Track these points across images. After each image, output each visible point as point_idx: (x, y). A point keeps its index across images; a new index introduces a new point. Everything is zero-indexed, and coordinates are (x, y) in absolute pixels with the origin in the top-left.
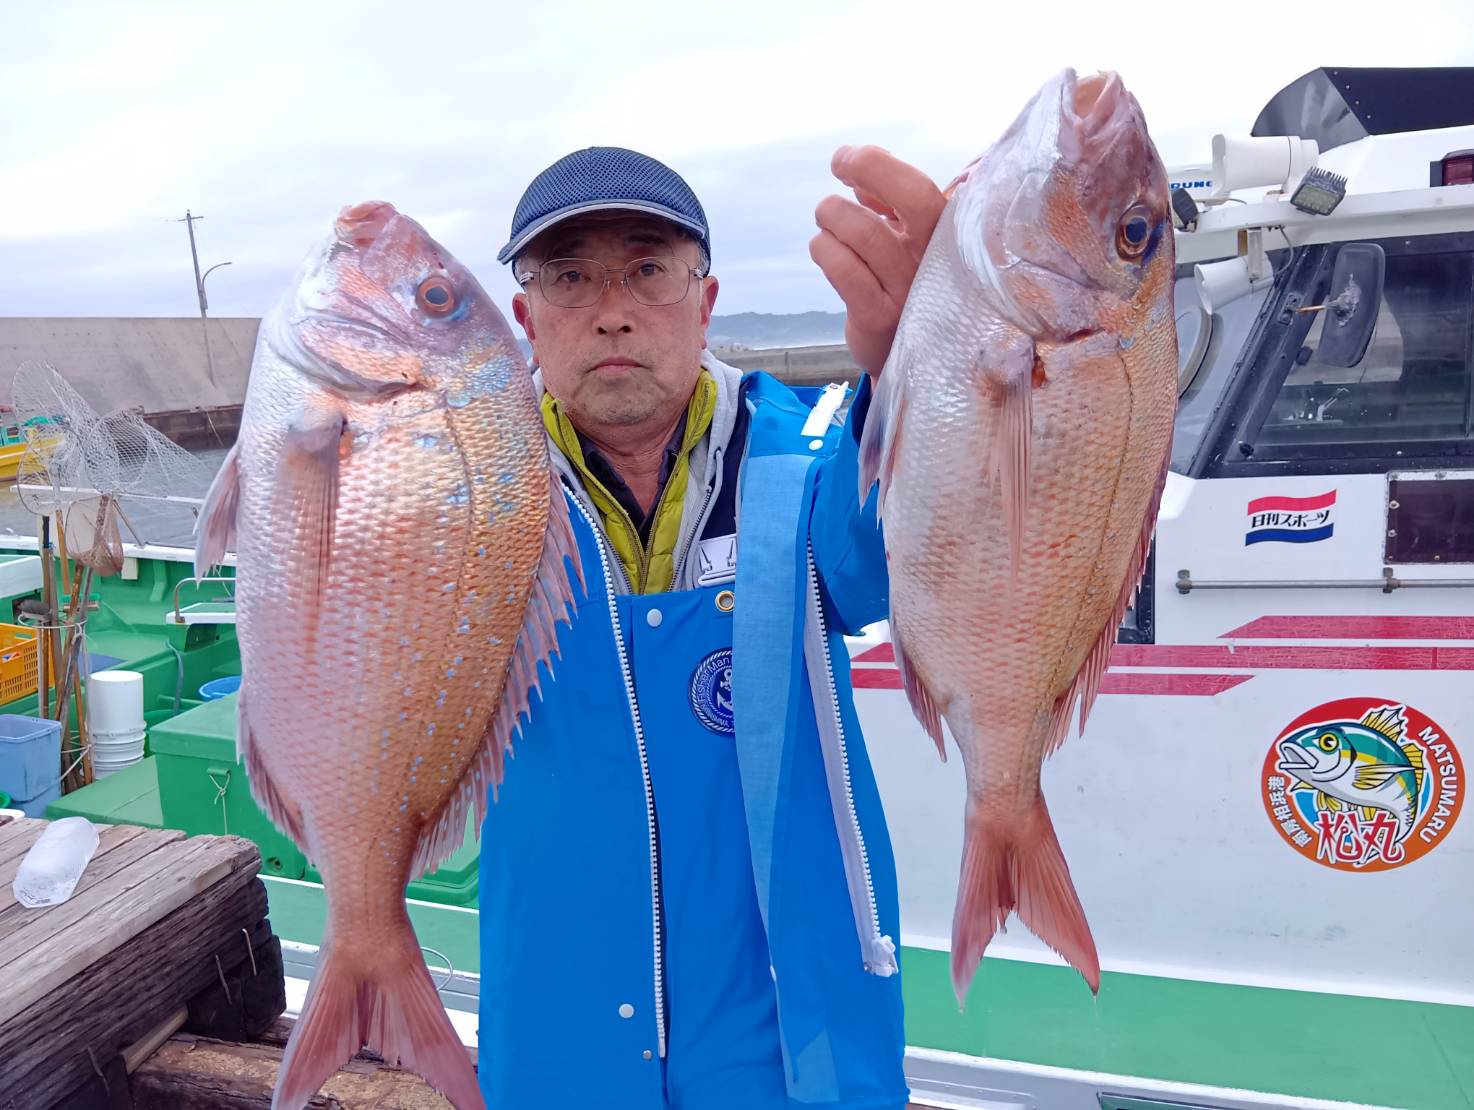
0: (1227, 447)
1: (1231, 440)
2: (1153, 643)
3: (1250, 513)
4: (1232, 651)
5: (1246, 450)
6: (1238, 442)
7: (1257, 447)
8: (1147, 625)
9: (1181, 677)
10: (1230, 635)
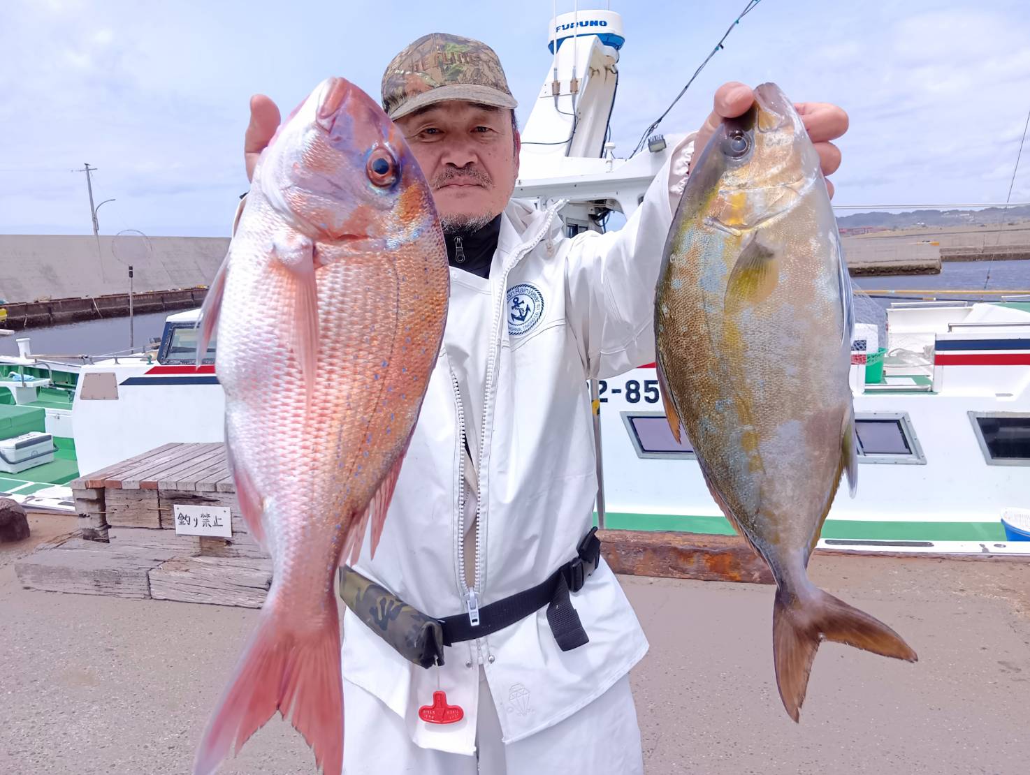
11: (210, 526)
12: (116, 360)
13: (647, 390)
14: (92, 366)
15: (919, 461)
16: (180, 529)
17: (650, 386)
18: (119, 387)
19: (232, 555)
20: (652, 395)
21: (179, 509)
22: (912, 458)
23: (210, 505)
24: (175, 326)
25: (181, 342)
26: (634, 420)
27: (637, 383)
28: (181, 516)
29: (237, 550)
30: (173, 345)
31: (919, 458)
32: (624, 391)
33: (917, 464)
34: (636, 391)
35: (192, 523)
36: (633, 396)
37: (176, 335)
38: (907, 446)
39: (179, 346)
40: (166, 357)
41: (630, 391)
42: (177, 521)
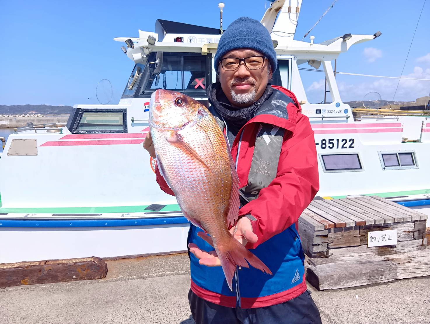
0: (140, 92)
1: (140, 90)
2: (127, 133)
3: (145, 105)
4: (143, 134)
5: (143, 92)
6: (142, 90)
7: (145, 92)
8: (126, 129)
9: (133, 140)
10: (142, 131)
11: (386, 240)
12: (36, 131)
13: (330, 143)
14: (16, 135)
15: (417, 168)
16: (370, 244)
17: (331, 141)
18: (38, 147)
19: (393, 253)
20: (331, 145)
21: (371, 234)
22: (415, 166)
23: (387, 230)
24: (85, 110)
25: (87, 120)
26: (323, 156)
27: (325, 140)
28: (372, 238)
29: (396, 250)
30: (81, 122)
31: (417, 167)
32: (320, 144)
33: (417, 169)
34: (325, 144)
35: (377, 240)
36: (324, 146)
37: (84, 116)
38: (413, 162)
39: (86, 122)
40: (76, 129)
41: (323, 144)
42: (369, 240)
